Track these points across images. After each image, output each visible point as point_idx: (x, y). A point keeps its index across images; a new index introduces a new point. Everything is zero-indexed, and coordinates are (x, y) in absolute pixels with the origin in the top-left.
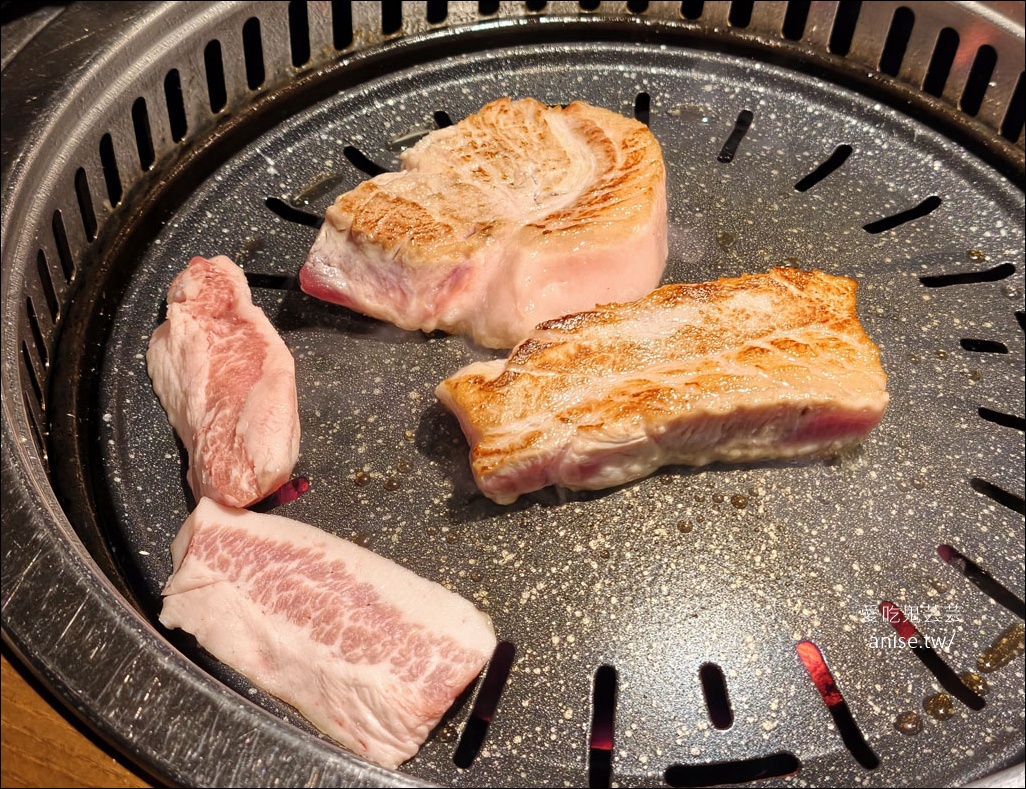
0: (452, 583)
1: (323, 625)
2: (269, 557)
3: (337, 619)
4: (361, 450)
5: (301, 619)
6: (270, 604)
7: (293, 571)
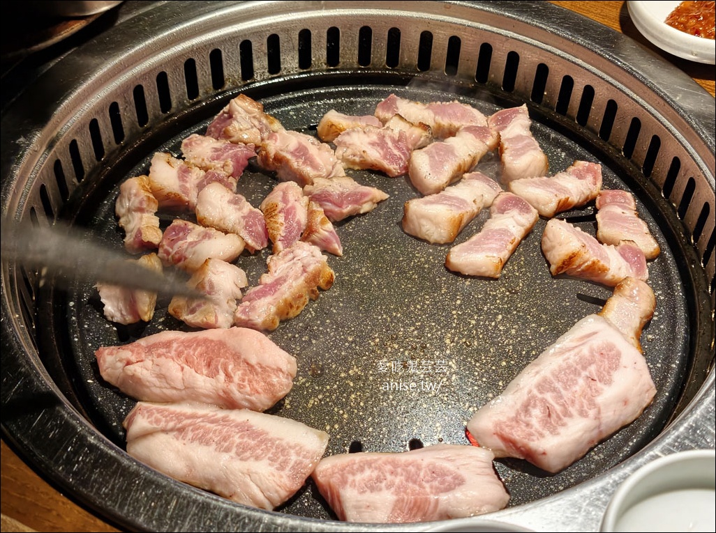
1: (222, 444)
3: (231, 440)
5: (208, 443)
6: (187, 440)
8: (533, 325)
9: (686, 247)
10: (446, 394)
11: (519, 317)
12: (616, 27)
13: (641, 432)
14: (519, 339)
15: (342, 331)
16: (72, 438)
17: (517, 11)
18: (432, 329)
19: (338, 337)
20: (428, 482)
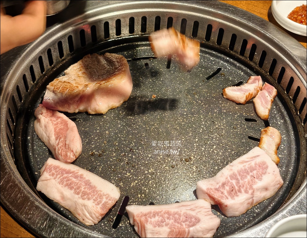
0: (114, 181)
1: (77, 190)
2: (65, 173)
3: (80, 189)
4: (93, 146)
5: (71, 188)
6: (64, 185)
7: (70, 176)
8: (229, 150)
9: (296, 116)
10: (191, 182)
11: (223, 147)
12: (266, 18)
13: (276, 200)
14: (223, 157)
15: (146, 152)
16: (28, 202)
17: (224, 11)
18: (185, 152)
19: (144, 155)
20: (184, 222)
